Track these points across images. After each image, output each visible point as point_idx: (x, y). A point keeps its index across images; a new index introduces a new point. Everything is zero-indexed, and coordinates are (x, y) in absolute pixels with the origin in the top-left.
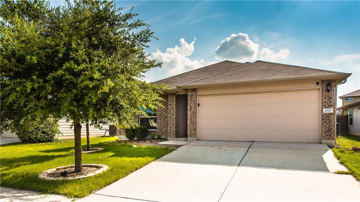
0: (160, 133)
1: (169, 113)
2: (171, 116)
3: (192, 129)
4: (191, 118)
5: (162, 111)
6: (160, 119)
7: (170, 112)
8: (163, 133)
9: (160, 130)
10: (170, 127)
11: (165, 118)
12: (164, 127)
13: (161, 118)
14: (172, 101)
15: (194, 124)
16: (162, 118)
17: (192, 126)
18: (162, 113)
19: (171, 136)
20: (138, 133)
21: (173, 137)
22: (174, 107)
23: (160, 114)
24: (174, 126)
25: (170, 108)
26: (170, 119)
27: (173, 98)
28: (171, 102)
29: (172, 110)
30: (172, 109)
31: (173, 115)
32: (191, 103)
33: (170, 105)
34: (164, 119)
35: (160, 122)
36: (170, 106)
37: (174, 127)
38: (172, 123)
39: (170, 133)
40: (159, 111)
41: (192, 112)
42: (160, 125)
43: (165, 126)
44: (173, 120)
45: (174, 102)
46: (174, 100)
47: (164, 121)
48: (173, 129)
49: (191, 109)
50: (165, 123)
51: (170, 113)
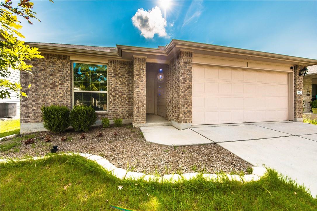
0: (113, 115)
1: (136, 87)
2: (139, 91)
3: (186, 111)
4: (185, 95)
5: (118, 85)
6: (113, 96)
7: (138, 85)
8: (119, 115)
9: (114, 111)
10: (138, 108)
11: (122, 94)
12: (120, 108)
13: (116, 94)
14: (141, 69)
15: (189, 104)
16: (118, 94)
17: (186, 106)
18: (117, 86)
19: (139, 120)
20: (77, 120)
21: (143, 122)
22: (144, 79)
23: (115, 88)
24: (144, 106)
25: (138, 79)
26: (138, 96)
27: (143, 65)
28: (139, 71)
29: (141, 83)
30: (141, 81)
31: (142, 90)
32: (185, 73)
33: (137, 75)
34: (120, 96)
35: (114, 100)
36: (137, 77)
37: (145, 108)
38: (141, 102)
39: (138, 116)
40: (112, 84)
41: (186, 86)
42: (113, 104)
43: (122, 106)
44: (142, 98)
45: (143, 71)
46: (144, 69)
47: (120, 99)
48: (143, 110)
49: (186, 81)
50: (122, 102)
51: (138, 87)
